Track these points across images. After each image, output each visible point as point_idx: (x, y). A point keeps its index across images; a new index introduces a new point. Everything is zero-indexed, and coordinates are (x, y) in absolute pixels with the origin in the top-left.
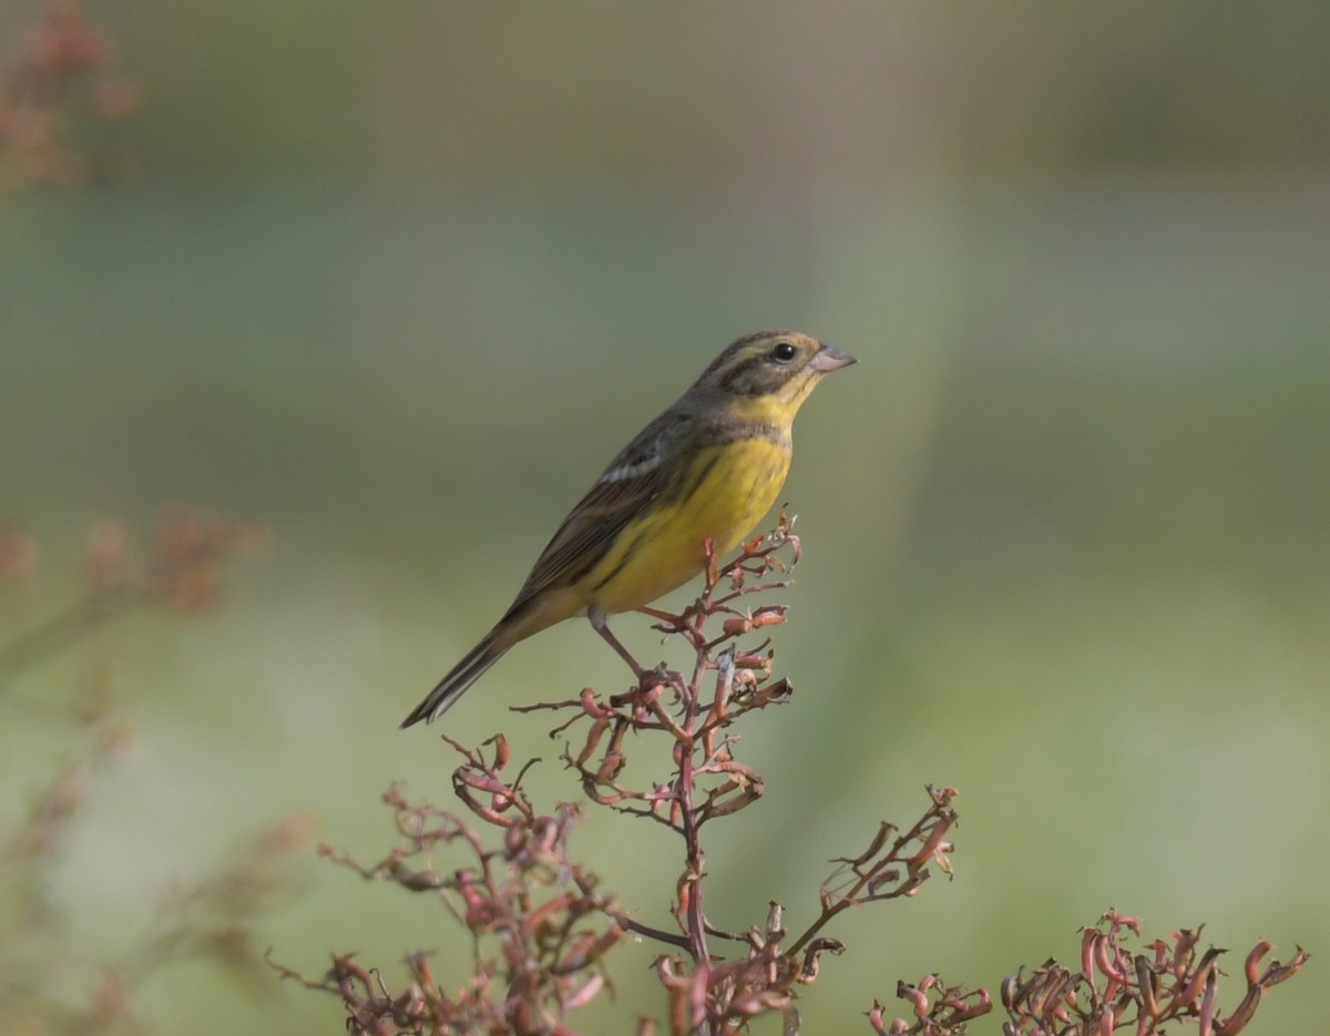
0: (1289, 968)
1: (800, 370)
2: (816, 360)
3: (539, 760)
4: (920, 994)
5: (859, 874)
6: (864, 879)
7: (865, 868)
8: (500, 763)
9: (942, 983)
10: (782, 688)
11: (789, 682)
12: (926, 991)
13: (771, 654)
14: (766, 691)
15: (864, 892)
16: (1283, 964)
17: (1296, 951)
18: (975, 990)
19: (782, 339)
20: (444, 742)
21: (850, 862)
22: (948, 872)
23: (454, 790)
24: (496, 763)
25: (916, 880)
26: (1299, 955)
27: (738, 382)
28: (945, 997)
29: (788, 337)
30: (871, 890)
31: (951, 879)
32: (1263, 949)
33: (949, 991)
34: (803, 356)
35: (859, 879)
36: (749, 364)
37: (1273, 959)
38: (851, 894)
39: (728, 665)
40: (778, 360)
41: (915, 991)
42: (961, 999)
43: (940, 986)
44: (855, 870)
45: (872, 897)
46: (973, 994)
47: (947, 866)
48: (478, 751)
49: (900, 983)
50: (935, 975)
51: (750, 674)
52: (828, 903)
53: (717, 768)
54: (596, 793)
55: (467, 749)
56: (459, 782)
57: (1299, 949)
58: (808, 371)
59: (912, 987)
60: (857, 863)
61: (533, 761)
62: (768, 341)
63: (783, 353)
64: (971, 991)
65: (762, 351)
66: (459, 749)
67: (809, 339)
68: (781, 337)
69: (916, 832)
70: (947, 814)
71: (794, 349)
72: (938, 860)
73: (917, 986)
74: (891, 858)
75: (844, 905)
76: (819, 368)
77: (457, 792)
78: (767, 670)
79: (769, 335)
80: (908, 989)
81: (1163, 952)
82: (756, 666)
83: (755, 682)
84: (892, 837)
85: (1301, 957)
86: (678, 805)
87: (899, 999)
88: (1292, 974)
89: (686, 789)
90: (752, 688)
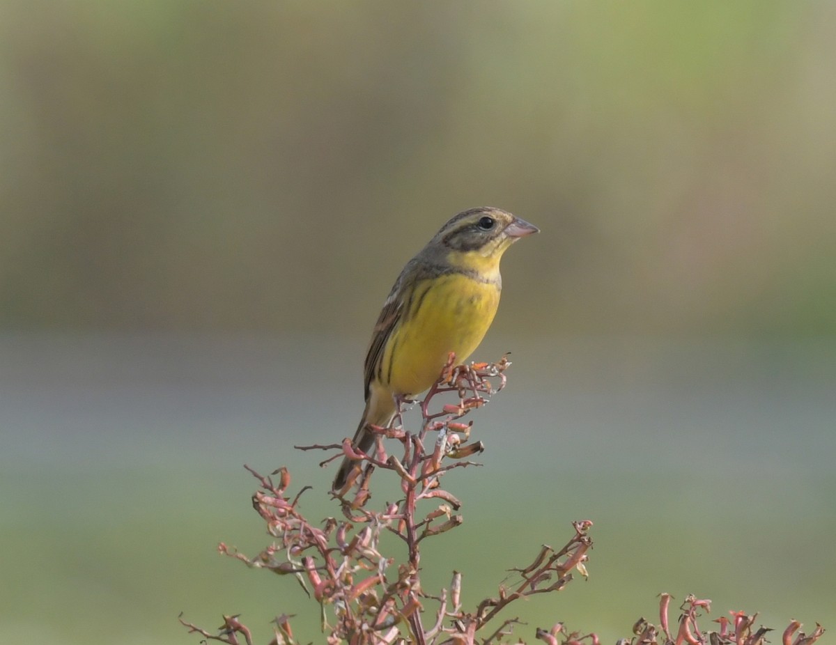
0: (812, 638)
1: (497, 236)
2: (509, 229)
3: (310, 487)
4: (552, 637)
5: (526, 578)
6: (529, 581)
7: (530, 575)
8: (282, 486)
9: (566, 628)
10: (477, 448)
11: (482, 444)
12: (556, 634)
13: (471, 424)
14: (466, 449)
15: (528, 588)
16: (807, 636)
17: (816, 627)
18: (589, 634)
19: (485, 214)
20: (245, 469)
21: (521, 571)
22: (584, 576)
23: (252, 505)
24: (280, 486)
25: (564, 581)
26: (817, 630)
27: (454, 241)
28: (568, 639)
29: (489, 213)
30: (533, 588)
31: (586, 580)
32: (794, 627)
33: (571, 635)
34: (500, 226)
35: (526, 580)
36: (464, 230)
37: (801, 632)
38: (519, 591)
39: (443, 437)
40: (481, 228)
41: (548, 635)
42: (579, 640)
43: (564, 631)
44: (523, 576)
45: (533, 592)
46: (587, 637)
47: (584, 572)
48: (268, 477)
49: (538, 629)
50: (561, 623)
51: (456, 437)
52: (504, 596)
53: (430, 495)
54: (350, 514)
55: (261, 475)
56: (256, 500)
57: (818, 625)
58: (503, 236)
59: (546, 632)
60: (525, 572)
61: (306, 488)
62: (477, 215)
63: (487, 223)
64: (586, 635)
65: (472, 222)
66: (256, 475)
67: (504, 215)
68: (485, 212)
69: (565, 550)
70: (586, 540)
71: (493, 221)
72: (578, 568)
73: (549, 631)
74: (547, 568)
75: (514, 597)
76: (511, 234)
77: (254, 507)
78: (468, 434)
79: (478, 211)
80: (544, 634)
81: (726, 625)
82: (460, 430)
83: (459, 443)
84: (549, 555)
85: (819, 631)
86: (404, 522)
87: (537, 639)
88: (813, 641)
89: (410, 512)
90: (457, 447)
